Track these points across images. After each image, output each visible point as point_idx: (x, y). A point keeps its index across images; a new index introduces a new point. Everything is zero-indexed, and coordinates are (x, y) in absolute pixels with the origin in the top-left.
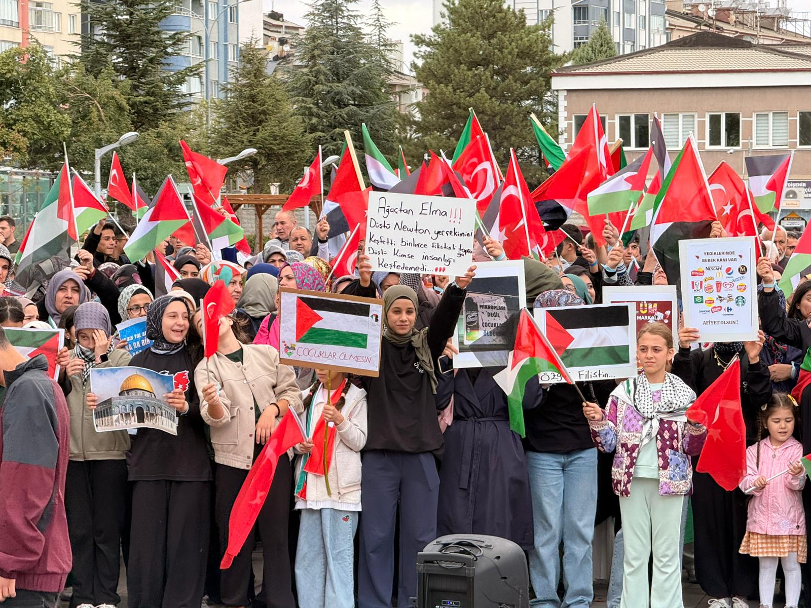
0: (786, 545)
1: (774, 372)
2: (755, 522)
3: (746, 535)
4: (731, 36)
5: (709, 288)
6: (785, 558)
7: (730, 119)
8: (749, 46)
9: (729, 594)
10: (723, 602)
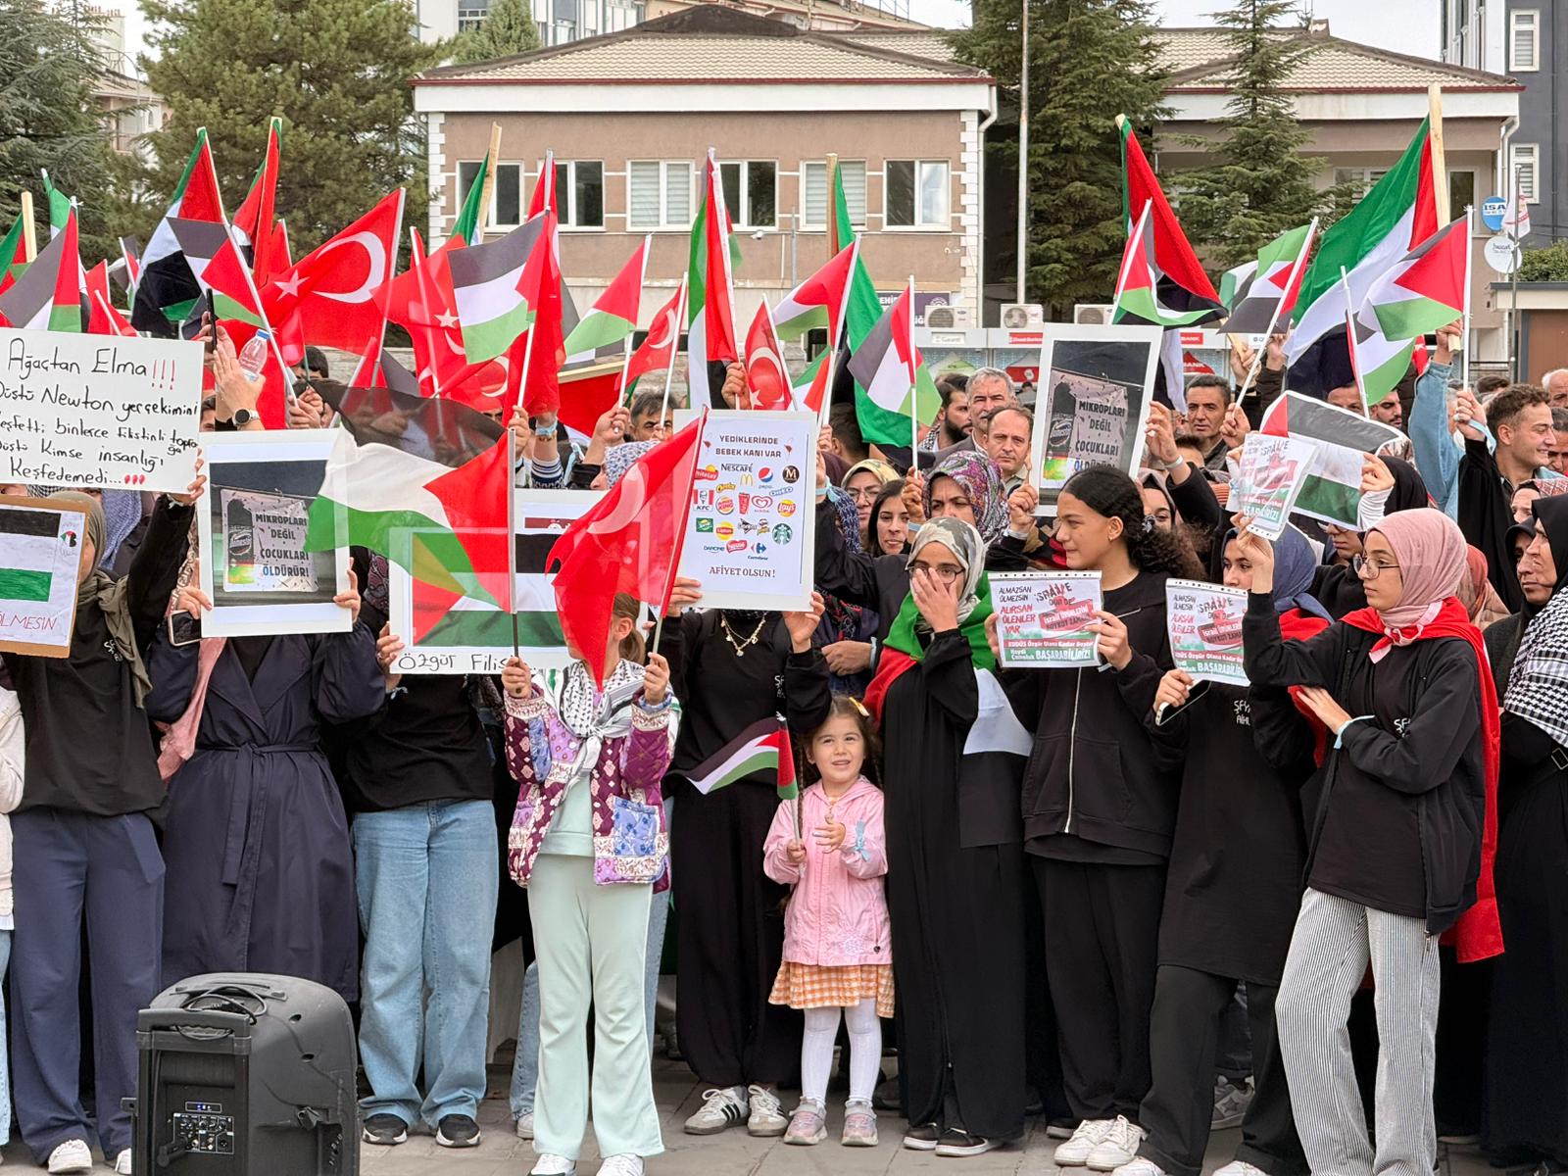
0: (854, 985)
1: (840, 656)
2: (796, 942)
3: (782, 968)
4: (760, 13)
5: (726, 505)
6: (852, 1008)
7: (758, 173)
8: (790, 33)
9: (744, 1079)
10: (731, 1095)
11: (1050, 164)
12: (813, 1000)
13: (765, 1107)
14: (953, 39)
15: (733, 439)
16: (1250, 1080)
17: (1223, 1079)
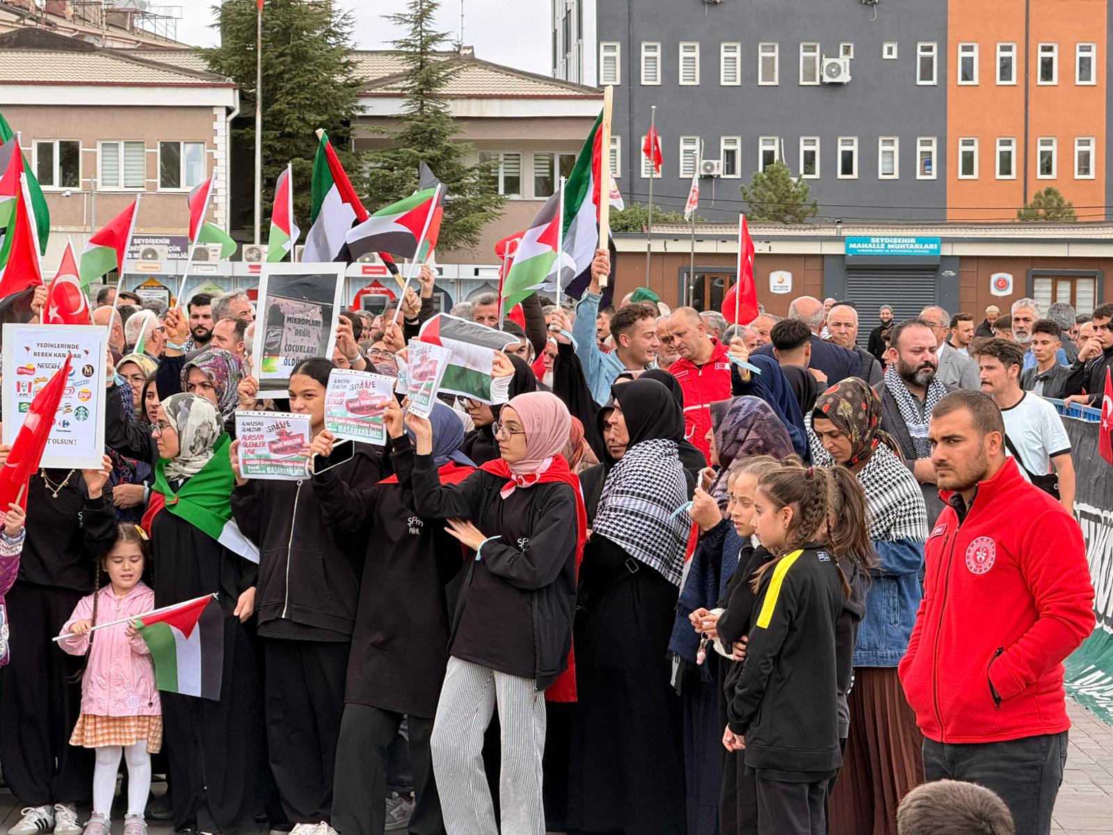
0: (133, 730)
1: (122, 495)
2: (91, 700)
3: (80, 719)
4: (68, 35)
6: (131, 747)
7: (66, 149)
8: (89, 49)
9: (51, 800)
10: (42, 812)
11: (278, 145)
12: (103, 741)
13: (66, 818)
14: (208, 55)
15: (47, 345)
16: (412, 794)
17: (395, 794)
